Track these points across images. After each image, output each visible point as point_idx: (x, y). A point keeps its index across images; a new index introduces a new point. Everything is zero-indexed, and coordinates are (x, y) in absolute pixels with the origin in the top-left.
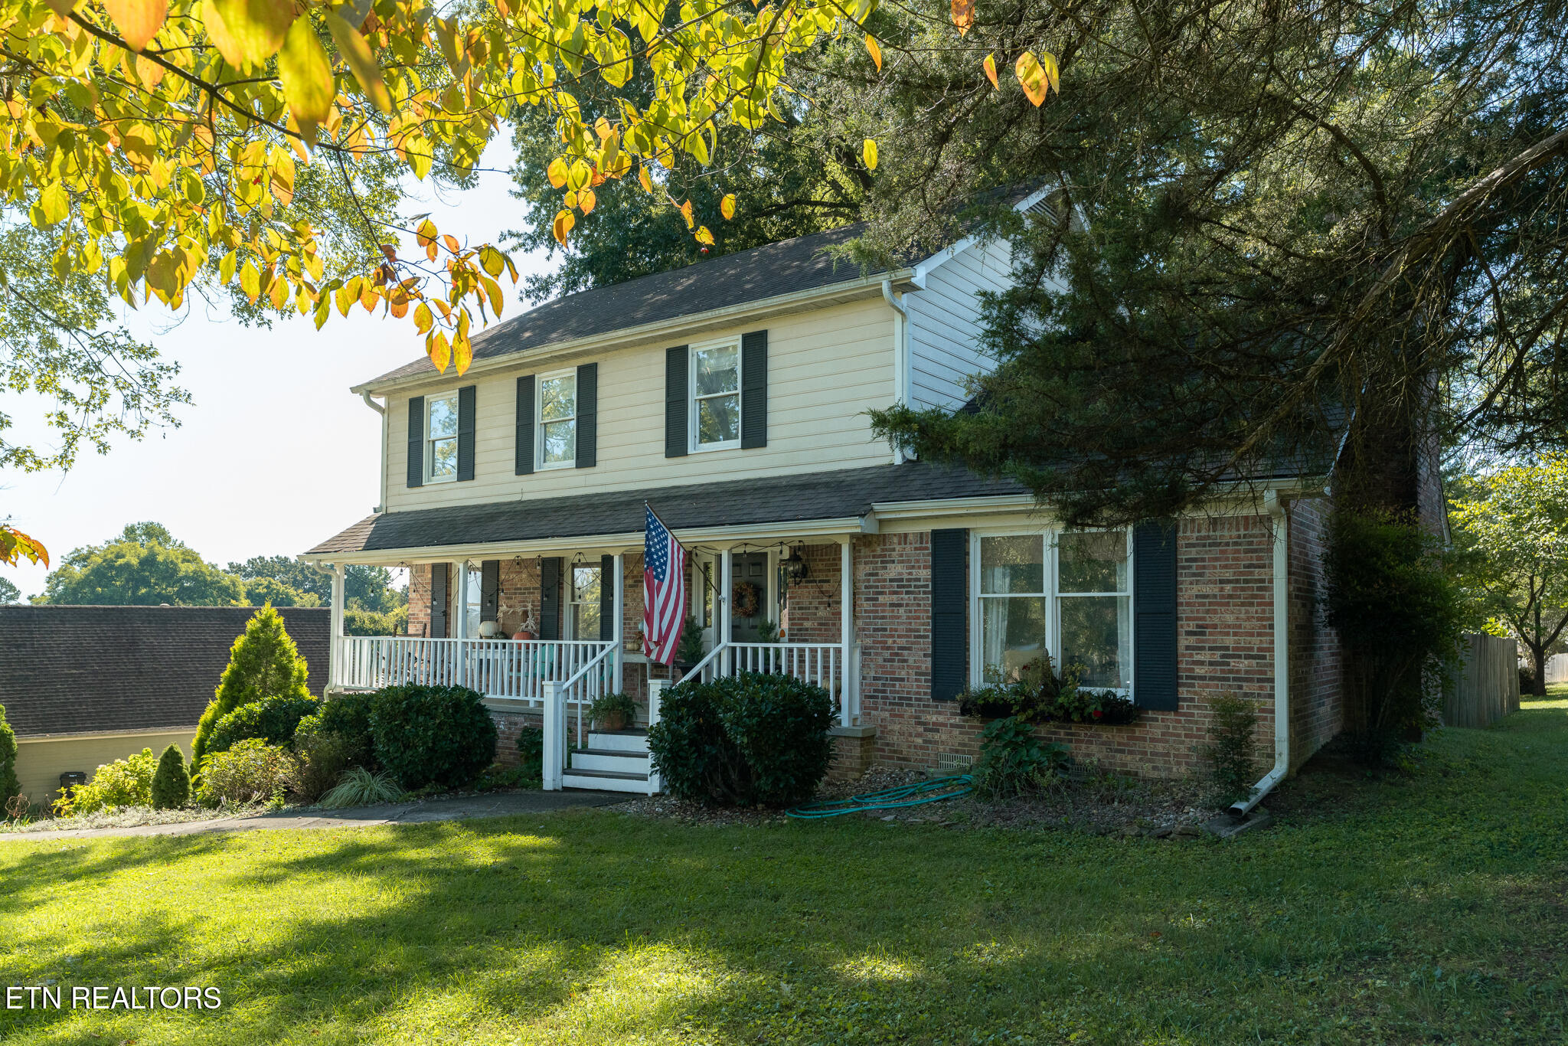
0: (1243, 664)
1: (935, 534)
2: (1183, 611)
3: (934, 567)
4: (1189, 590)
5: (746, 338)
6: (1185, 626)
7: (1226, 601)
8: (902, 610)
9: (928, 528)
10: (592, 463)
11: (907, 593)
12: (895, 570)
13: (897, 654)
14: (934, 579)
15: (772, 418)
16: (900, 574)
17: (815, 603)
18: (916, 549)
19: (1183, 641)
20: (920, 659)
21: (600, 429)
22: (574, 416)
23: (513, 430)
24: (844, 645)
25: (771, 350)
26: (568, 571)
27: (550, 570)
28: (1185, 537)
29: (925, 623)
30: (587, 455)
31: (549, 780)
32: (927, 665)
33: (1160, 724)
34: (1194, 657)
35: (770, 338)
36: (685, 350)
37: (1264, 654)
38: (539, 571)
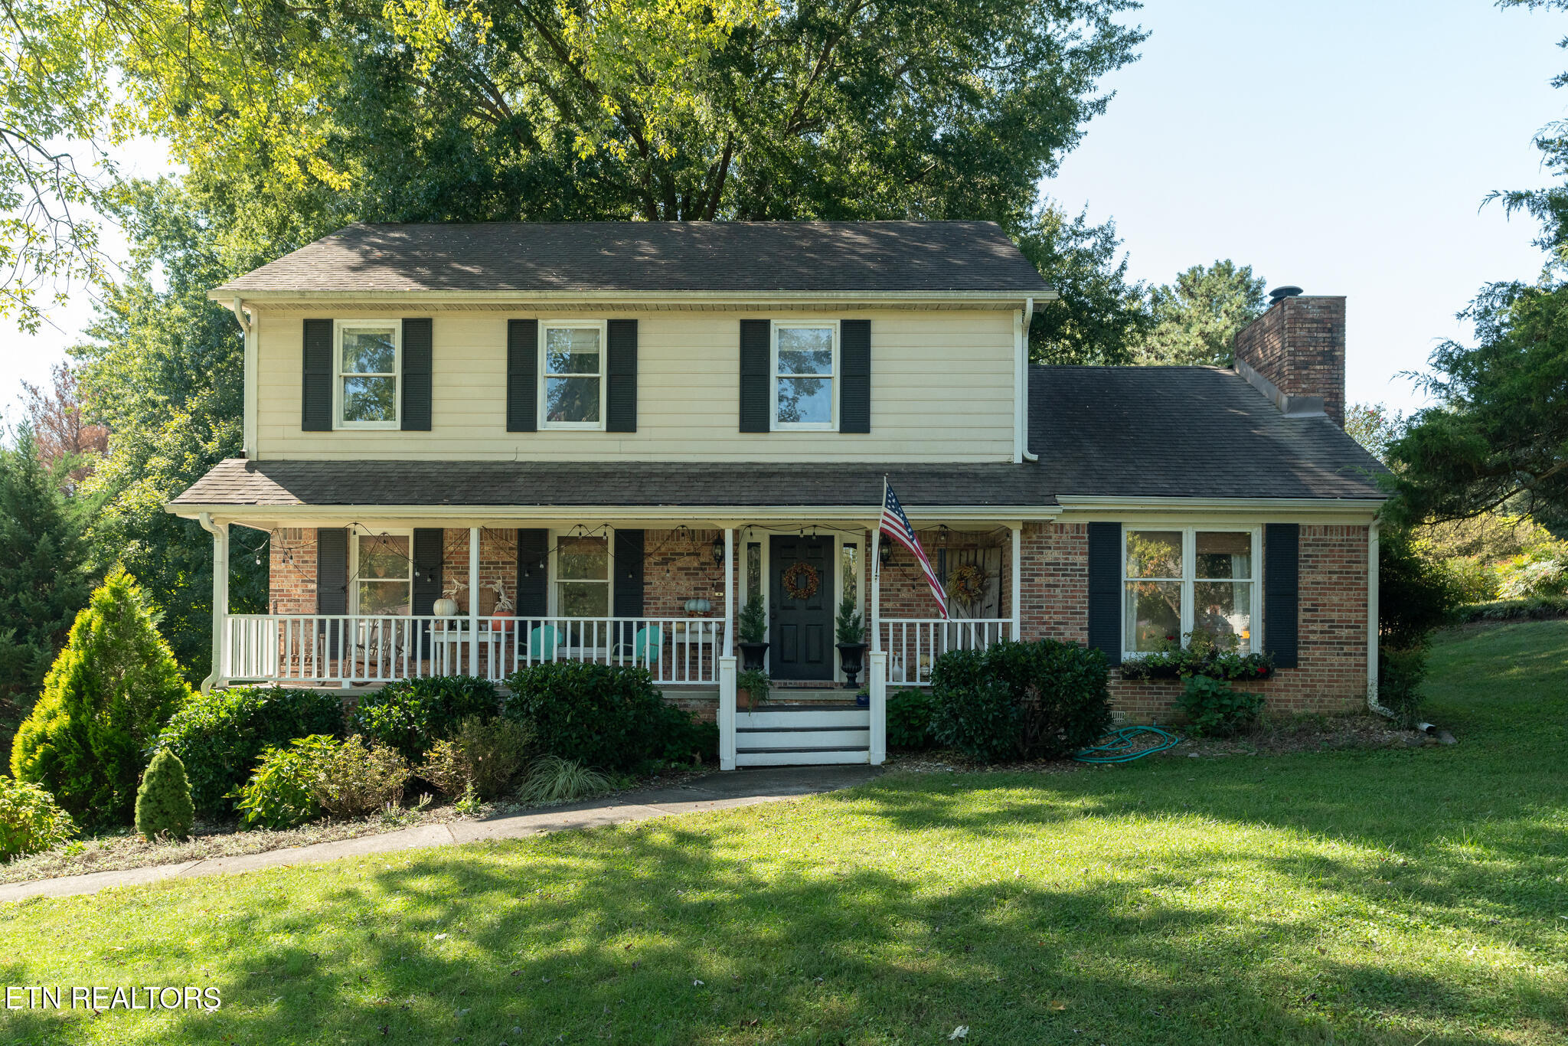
0: (1345, 633)
1: (1093, 526)
2: (1302, 594)
3: (1093, 553)
4: (1306, 578)
5: (846, 324)
6: (1303, 605)
7: (1332, 587)
8: (1058, 590)
9: (1085, 520)
10: (631, 428)
11: (1063, 575)
12: (1050, 556)
13: (1053, 628)
14: (1091, 564)
15: (875, 406)
16: (1056, 559)
17: (898, 585)
18: (1072, 537)
19: (1302, 616)
20: (1076, 632)
21: (642, 393)
22: (602, 374)
23: (502, 379)
24: (1015, 620)
25: (875, 340)
26: (553, 544)
27: (532, 543)
28: (1304, 538)
29: (1081, 601)
30: (623, 419)
31: (728, 759)
32: (1083, 637)
33: (1283, 678)
34: (1309, 627)
35: (875, 328)
36: (766, 324)
37: (1361, 625)
38: (514, 543)
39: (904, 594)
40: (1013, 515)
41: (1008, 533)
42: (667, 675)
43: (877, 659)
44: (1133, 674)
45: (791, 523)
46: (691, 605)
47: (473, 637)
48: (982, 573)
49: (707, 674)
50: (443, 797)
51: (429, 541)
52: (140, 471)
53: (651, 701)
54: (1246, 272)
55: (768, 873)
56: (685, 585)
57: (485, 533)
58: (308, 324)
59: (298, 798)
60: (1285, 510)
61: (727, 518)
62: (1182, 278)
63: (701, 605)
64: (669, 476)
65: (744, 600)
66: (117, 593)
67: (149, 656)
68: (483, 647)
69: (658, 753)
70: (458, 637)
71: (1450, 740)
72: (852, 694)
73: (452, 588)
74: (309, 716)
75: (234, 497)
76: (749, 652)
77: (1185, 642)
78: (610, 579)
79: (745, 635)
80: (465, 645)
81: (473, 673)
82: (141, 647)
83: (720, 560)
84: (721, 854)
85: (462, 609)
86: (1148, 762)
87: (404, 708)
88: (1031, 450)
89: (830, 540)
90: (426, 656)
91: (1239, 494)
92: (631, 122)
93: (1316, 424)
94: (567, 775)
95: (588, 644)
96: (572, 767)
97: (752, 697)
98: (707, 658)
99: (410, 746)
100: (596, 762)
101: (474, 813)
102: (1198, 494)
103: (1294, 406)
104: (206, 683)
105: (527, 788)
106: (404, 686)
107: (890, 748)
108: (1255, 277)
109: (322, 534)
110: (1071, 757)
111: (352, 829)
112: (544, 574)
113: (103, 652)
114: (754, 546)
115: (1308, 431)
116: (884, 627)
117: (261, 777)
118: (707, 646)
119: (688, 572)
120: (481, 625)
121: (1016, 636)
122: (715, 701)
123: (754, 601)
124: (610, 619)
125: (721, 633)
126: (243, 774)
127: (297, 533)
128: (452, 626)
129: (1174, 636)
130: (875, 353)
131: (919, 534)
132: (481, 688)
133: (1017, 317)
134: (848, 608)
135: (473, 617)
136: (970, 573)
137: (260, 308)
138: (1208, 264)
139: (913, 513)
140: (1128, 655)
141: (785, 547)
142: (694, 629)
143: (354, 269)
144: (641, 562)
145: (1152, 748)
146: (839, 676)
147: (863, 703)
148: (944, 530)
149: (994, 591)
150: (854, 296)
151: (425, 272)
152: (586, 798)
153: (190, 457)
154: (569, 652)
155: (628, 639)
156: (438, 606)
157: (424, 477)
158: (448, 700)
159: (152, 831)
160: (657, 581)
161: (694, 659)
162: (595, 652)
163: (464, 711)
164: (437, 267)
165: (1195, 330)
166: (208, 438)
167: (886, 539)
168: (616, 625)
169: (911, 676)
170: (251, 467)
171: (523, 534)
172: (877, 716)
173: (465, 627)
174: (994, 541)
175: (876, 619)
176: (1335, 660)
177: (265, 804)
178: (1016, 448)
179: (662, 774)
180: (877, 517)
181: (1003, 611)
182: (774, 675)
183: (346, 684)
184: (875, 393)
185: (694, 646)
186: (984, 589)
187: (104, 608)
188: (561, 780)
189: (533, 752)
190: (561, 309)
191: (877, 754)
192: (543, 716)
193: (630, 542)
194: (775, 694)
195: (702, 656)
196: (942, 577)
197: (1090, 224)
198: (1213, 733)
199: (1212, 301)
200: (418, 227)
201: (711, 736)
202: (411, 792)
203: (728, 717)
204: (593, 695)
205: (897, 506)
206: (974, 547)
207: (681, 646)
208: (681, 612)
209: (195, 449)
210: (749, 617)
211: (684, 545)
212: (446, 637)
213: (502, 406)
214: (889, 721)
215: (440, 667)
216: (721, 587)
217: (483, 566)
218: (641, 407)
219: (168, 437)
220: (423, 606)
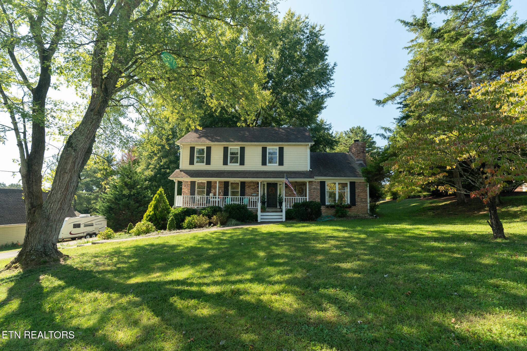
0: (364, 200)
1: (321, 182)
2: (356, 193)
3: (320, 186)
4: (357, 191)
5: (279, 148)
6: (356, 195)
7: (361, 192)
8: (315, 192)
9: (319, 181)
10: (243, 164)
11: (316, 190)
12: (314, 187)
13: (314, 199)
14: (320, 188)
15: (284, 161)
17: (288, 191)
18: (317, 184)
19: (356, 197)
20: (318, 200)
21: (245, 159)
22: (239, 156)
23: (222, 157)
24: (308, 197)
25: (284, 150)
26: (230, 184)
27: (226, 184)
28: (356, 184)
29: (319, 194)
30: (242, 163)
31: (259, 220)
32: (319, 200)
33: (353, 208)
34: (358, 199)
35: (284, 148)
36: (266, 147)
37: (366, 199)
38: (223, 184)
39: (290, 193)
40: (307, 180)
41: (306, 183)
42: (249, 206)
43: (284, 204)
44: (328, 207)
45: (270, 181)
46: (253, 195)
47: (217, 200)
48: (302, 190)
49: (256, 206)
50: (215, 225)
51: (209, 183)
52: (147, 168)
53: (246, 210)
54: (363, 128)
55: (265, 232)
56: (252, 191)
57: (219, 182)
58: (191, 147)
59: (192, 224)
60: (353, 179)
61: (259, 180)
62: (350, 129)
63: (255, 195)
64: (250, 173)
65: (262, 194)
66: (161, 192)
67: (165, 202)
68: (218, 201)
69: (248, 219)
70: (215, 200)
71: (378, 218)
72: (280, 210)
73: (213, 191)
74: (192, 212)
75: (179, 176)
76: (263, 203)
77: (337, 201)
78: (239, 190)
79: (262, 200)
80: (216, 201)
81: (217, 205)
82: (163, 201)
83: (258, 187)
84: (259, 230)
85: (215, 194)
86: (328, 221)
87: (208, 211)
88: (311, 168)
89: (277, 183)
90: (209, 203)
91: (345, 177)
92: (245, 121)
93: (361, 164)
94: (234, 221)
95: (236, 201)
96: (234, 220)
97: (263, 210)
98: (256, 204)
99: (210, 217)
100: (238, 220)
101: (220, 227)
102: (338, 177)
103: (358, 160)
104: (173, 207)
105: (228, 223)
106: (208, 207)
107: (286, 219)
108: (365, 129)
109: (191, 182)
110: (316, 221)
111: (202, 229)
112: (228, 189)
113: (158, 201)
114: (264, 185)
115: (359, 165)
116: (285, 199)
117: (186, 221)
118: (256, 202)
119: (253, 189)
120: (219, 198)
121: (308, 200)
122: (257, 211)
123: (264, 194)
124: (239, 197)
125: (258, 199)
126: (183, 220)
127: (187, 182)
128: (214, 198)
129: (335, 200)
130: (284, 152)
131: (291, 183)
132: (220, 208)
133: (308, 147)
134: (280, 195)
135: (217, 196)
136: (300, 189)
137: (183, 145)
138: (356, 127)
139: (290, 180)
140: (327, 203)
141: (269, 184)
142: (254, 199)
143: (198, 138)
144: (245, 187)
145: (330, 219)
146: (278, 207)
147: (282, 211)
148: (296, 182)
149: (305, 192)
150: (281, 143)
151: (210, 138)
152: (237, 225)
153: (158, 165)
154: (233, 202)
155: (243, 200)
156: (210, 194)
157: (209, 173)
158: (215, 209)
159: (170, 230)
160: (247, 190)
161: (254, 204)
162: (237, 203)
163: (218, 211)
164: (212, 137)
165: (353, 140)
166: (161, 162)
167: (286, 184)
168: (241, 198)
169: (290, 207)
170: (181, 171)
171: (225, 182)
172: (284, 213)
173: (216, 198)
174: (304, 184)
175: (284, 197)
176: (362, 205)
177: (187, 225)
178: (308, 169)
179: (248, 222)
180: (284, 180)
181: (306, 196)
182: (267, 207)
183: (196, 207)
184: (284, 159)
185: (254, 202)
186: (303, 192)
187: (158, 194)
188: (233, 222)
189: (228, 218)
190: (232, 145)
191: (284, 219)
192: (230, 212)
193: (243, 184)
194: (267, 210)
195: (255, 203)
196: (295, 190)
197: (327, 123)
198: (340, 217)
199: (356, 134)
200: (207, 128)
201: (256, 216)
202: (210, 224)
203: (259, 213)
204: (238, 209)
205: (287, 179)
206: (301, 185)
207: (251, 201)
208: (251, 196)
209: (159, 164)
210: (263, 197)
211: (252, 184)
212: (212, 200)
213: (222, 161)
214: (286, 214)
215: (211, 205)
216: (258, 191)
217: (219, 187)
218: (245, 161)
219: (153, 162)
220: (208, 194)
